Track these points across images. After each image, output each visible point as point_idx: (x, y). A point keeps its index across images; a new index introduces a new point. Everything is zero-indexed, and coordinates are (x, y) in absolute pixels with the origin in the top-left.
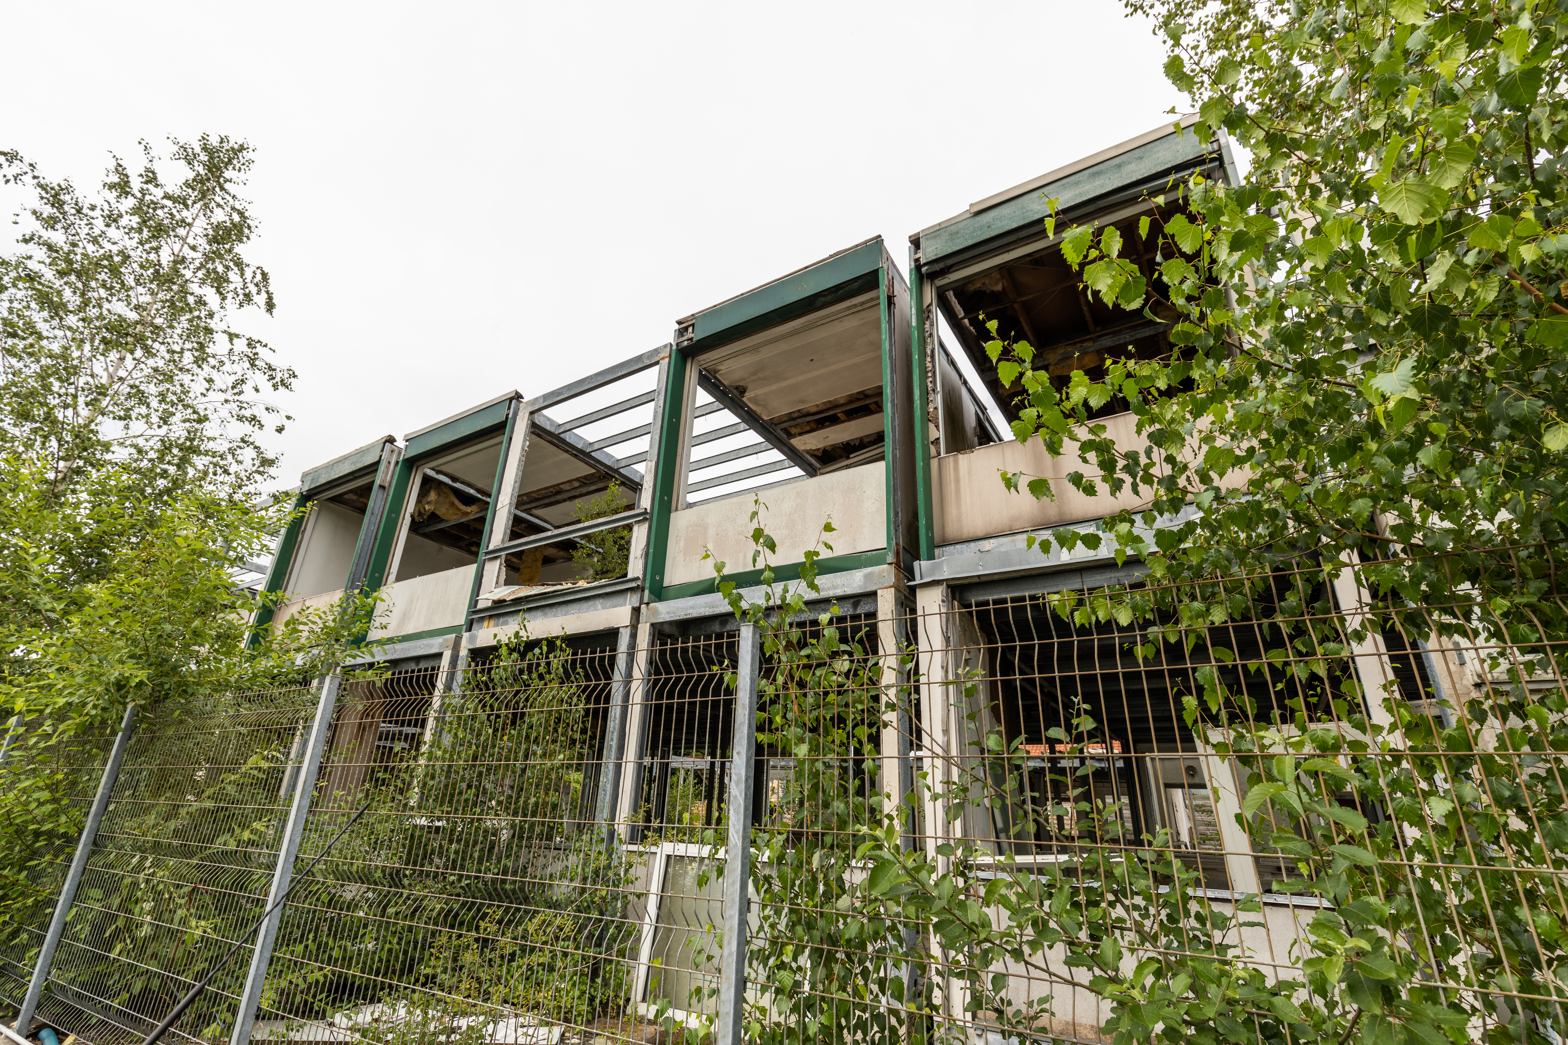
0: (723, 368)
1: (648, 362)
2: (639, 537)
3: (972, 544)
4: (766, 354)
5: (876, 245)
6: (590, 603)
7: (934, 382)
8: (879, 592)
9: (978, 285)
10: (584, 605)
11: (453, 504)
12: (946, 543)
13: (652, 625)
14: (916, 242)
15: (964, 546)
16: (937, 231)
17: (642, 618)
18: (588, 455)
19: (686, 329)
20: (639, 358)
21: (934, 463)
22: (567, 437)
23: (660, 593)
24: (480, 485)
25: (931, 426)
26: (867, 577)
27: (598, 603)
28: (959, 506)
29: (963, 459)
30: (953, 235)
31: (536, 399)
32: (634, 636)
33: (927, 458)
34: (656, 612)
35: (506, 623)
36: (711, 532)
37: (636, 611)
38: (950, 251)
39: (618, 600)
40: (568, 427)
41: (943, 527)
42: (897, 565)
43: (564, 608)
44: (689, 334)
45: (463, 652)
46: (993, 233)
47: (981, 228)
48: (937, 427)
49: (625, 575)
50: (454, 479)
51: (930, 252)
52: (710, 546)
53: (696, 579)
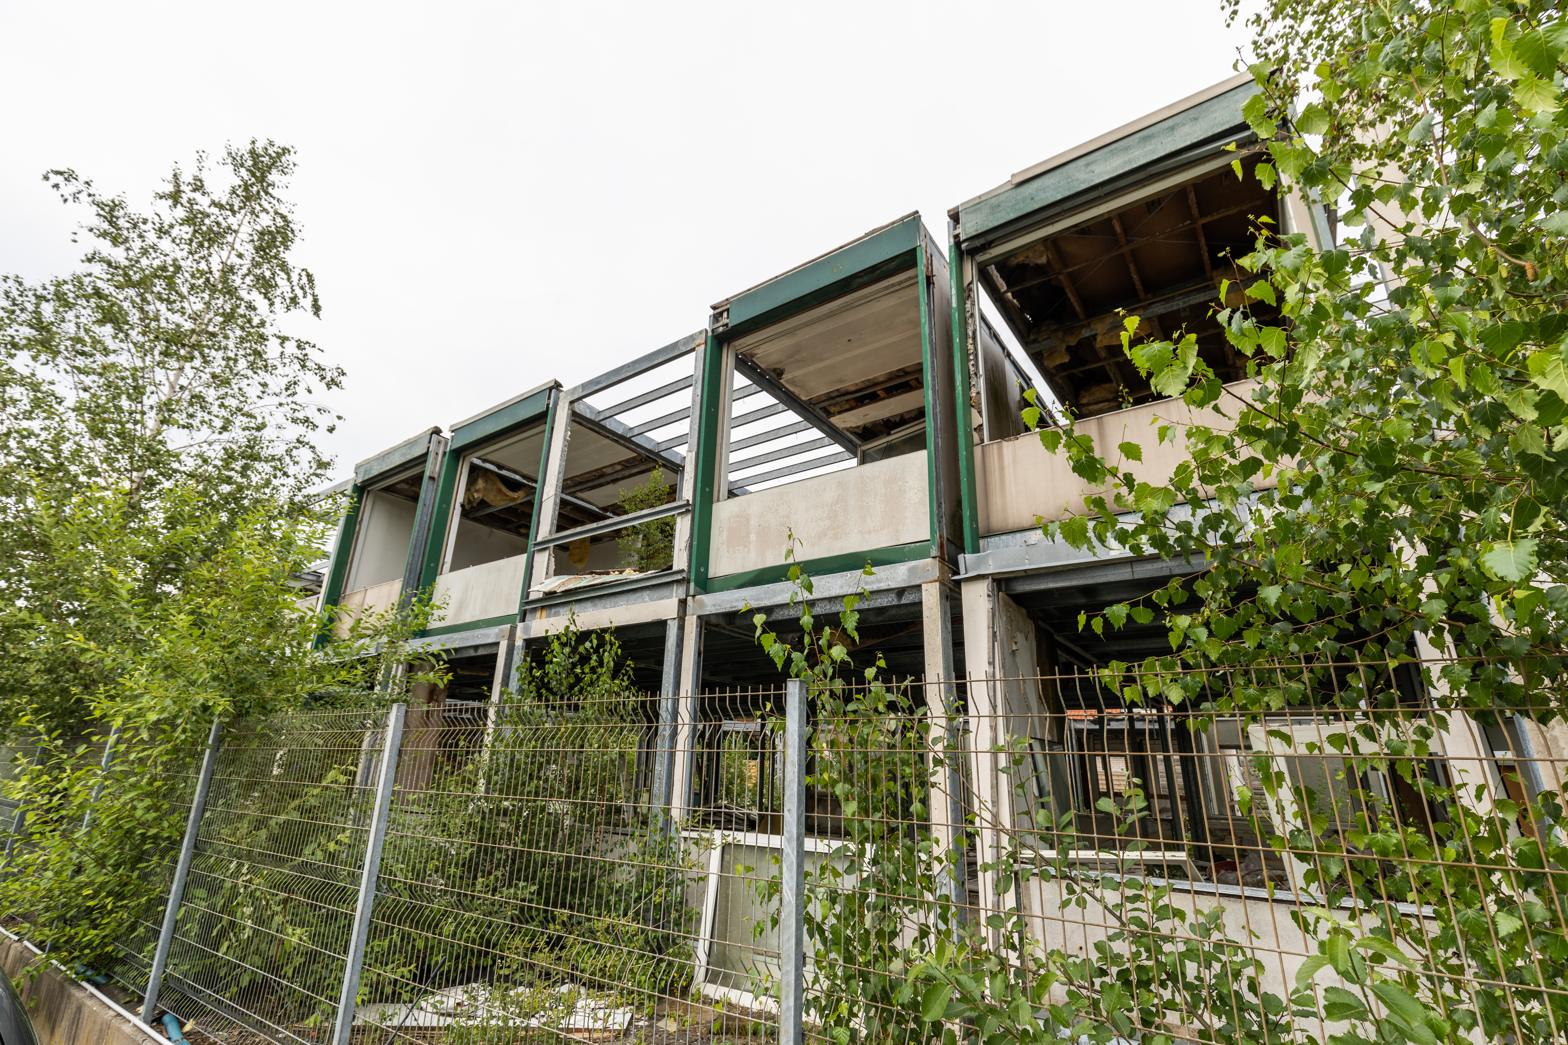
0: (760, 352)
1: (684, 350)
2: (683, 528)
3: (1018, 535)
4: (803, 336)
5: (913, 221)
6: (638, 595)
7: (976, 365)
8: (924, 586)
9: (1021, 259)
10: (632, 597)
11: (500, 491)
12: (991, 534)
13: (699, 617)
14: (955, 217)
15: (1010, 537)
16: (978, 204)
17: (689, 610)
18: (629, 440)
19: (721, 314)
20: (675, 345)
21: (978, 450)
22: (608, 424)
23: (705, 585)
24: (525, 471)
25: (974, 412)
26: (911, 571)
27: (646, 594)
28: (1003, 496)
29: (1008, 446)
30: (995, 208)
31: (575, 388)
32: (681, 628)
33: (970, 446)
34: (702, 605)
35: (557, 614)
36: (753, 523)
37: (683, 603)
38: (991, 226)
39: (665, 592)
40: (608, 414)
41: (988, 517)
42: (942, 558)
43: (613, 600)
44: (724, 320)
45: (519, 643)
46: (1036, 206)
47: (1024, 200)
48: (980, 412)
49: (671, 568)
50: (500, 467)
51: (969, 227)
52: (753, 537)
53: (740, 570)
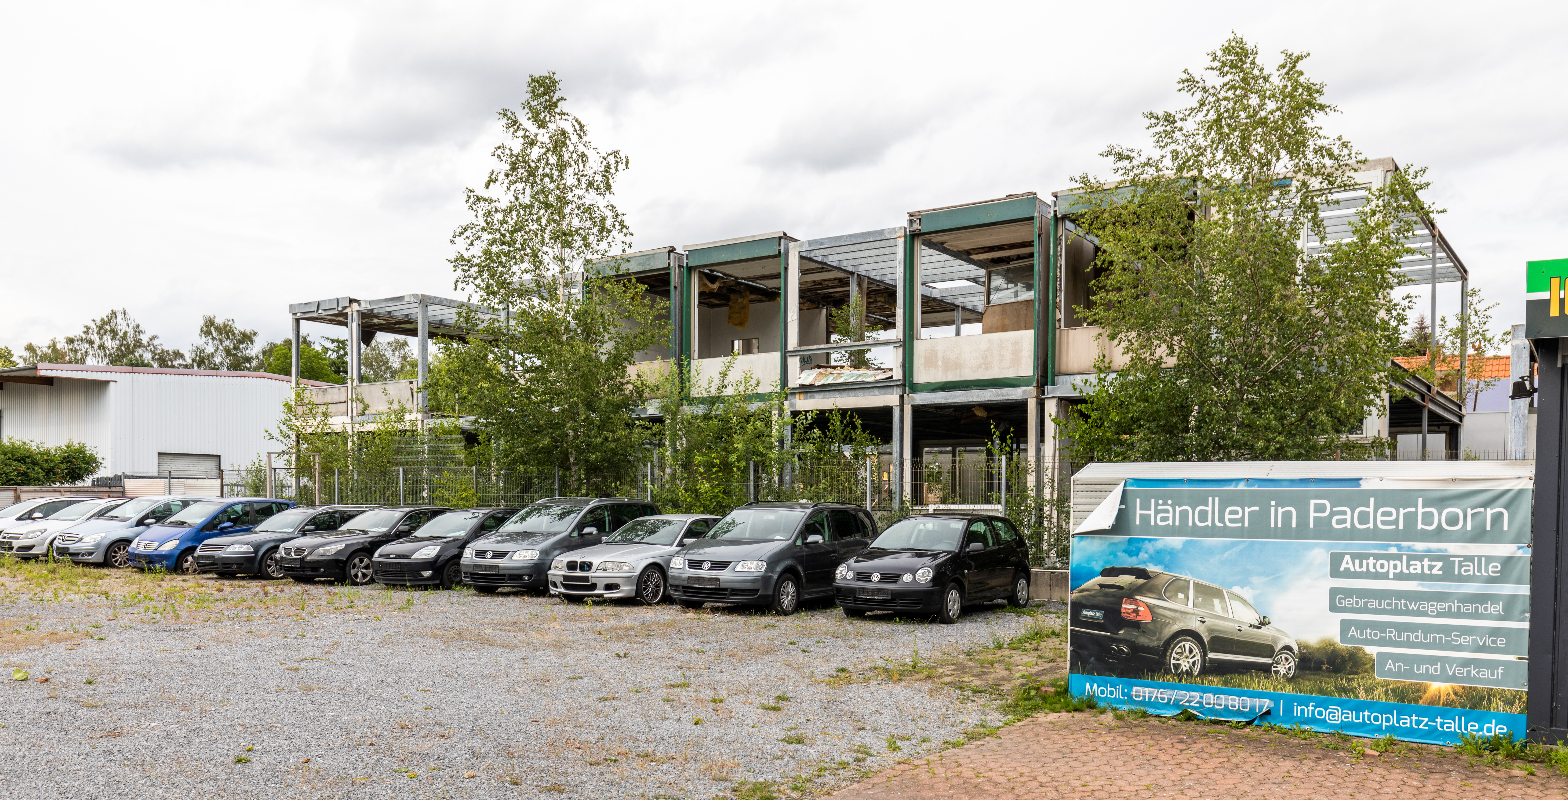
0: (936, 241)
1: (888, 237)
2: (898, 355)
3: (1070, 378)
5: (1034, 196)
7: (1060, 285)
8: (1029, 400)
10: (867, 391)
12: (1060, 375)
13: (913, 406)
14: (1054, 195)
15: (1067, 378)
16: (1064, 193)
17: (906, 401)
19: (915, 220)
20: (882, 234)
21: (1058, 332)
23: (915, 388)
25: (1058, 311)
26: (1024, 392)
27: (876, 391)
28: (1067, 357)
29: (1072, 332)
32: (902, 410)
33: (1054, 329)
34: (913, 399)
35: (813, 397)
36: (940, 355)
37: (902, 397)
39: (889, 390)
41: (1060, 367)
42: (1038, 387)
43: (854, 392)
44: (918, 225)
45: (787, 413)
48: (1060, 312)
49: (892, 377)
52: (940, 363)
53: (933, 381)
